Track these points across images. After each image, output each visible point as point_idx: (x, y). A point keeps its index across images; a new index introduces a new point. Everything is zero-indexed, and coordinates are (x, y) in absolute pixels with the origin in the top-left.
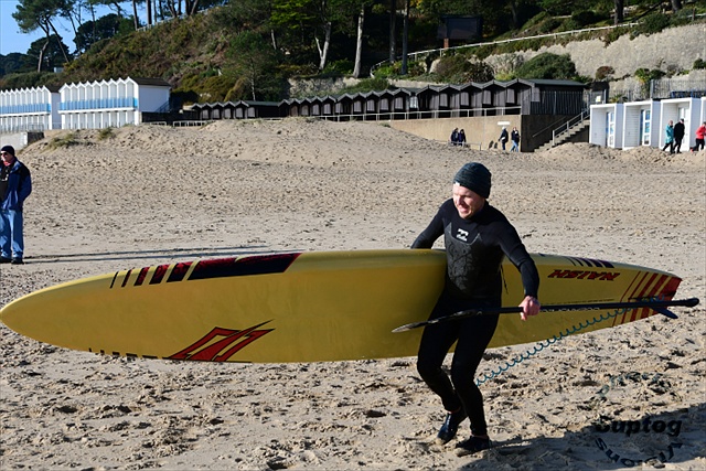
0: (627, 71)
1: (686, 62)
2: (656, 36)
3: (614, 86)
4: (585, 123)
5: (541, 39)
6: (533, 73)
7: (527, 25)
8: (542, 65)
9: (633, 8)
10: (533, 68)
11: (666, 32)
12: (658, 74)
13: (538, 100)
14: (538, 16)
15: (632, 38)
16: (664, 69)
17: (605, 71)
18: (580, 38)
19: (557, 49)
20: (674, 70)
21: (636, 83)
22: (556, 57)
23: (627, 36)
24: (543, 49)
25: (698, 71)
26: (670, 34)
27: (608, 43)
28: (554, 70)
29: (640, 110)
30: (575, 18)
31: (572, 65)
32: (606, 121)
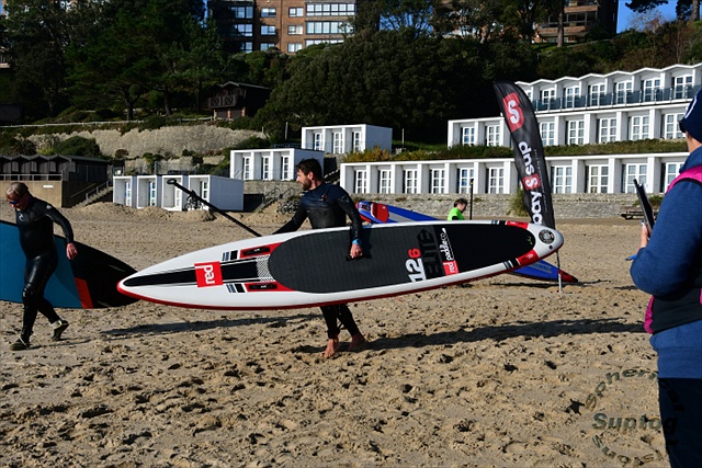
0: (137, 154)
1: (177, 151)
2: (156, 131)
3: (128, 164)
4: (110, 189)
5: (73, 126)
6: (67, 151)
7: (62, 114)
8: (74, 145)
9: (139, 110)
10: (68, 146)
11: (163, 129)
12: (159, 158)
13: (74, 170)
14: (69, 109)
15: (140, 131)
16: (162, 154)
17: (122, 153)
18: (103, 128)
19: (85, 134)
20: (169, 156)
21: (144, 163)
22: (85, 140)
23: (136, 130)
24: (75, 133)
25: (186, 158)
26: (165, 130)
27: (123, 133)
28: (84, 149)
29: (148, 181)
30: (97, 113)
31: (97, 147)
32: (124, 188)
